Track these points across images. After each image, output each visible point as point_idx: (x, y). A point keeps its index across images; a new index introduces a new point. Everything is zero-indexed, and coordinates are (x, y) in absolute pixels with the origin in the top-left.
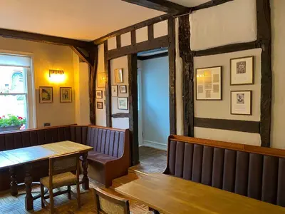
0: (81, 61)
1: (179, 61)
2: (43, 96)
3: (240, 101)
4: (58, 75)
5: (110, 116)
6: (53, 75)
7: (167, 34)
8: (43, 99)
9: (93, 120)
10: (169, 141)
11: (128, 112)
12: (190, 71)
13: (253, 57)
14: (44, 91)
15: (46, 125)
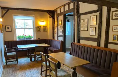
0: (50, 17)
1: (76, 17)
2: (38, 29)
3: (92, 31)
4: (43, 22)
5: (58, 36)
6: (41, 22)
7: (73, 7)
8: (38, 30)
9: (54, 38)
10: (72, 44)
11: (62, 35)
12: (79, 20)
13: (97, 16)
14: (38, 27)
15: (39, 38)
